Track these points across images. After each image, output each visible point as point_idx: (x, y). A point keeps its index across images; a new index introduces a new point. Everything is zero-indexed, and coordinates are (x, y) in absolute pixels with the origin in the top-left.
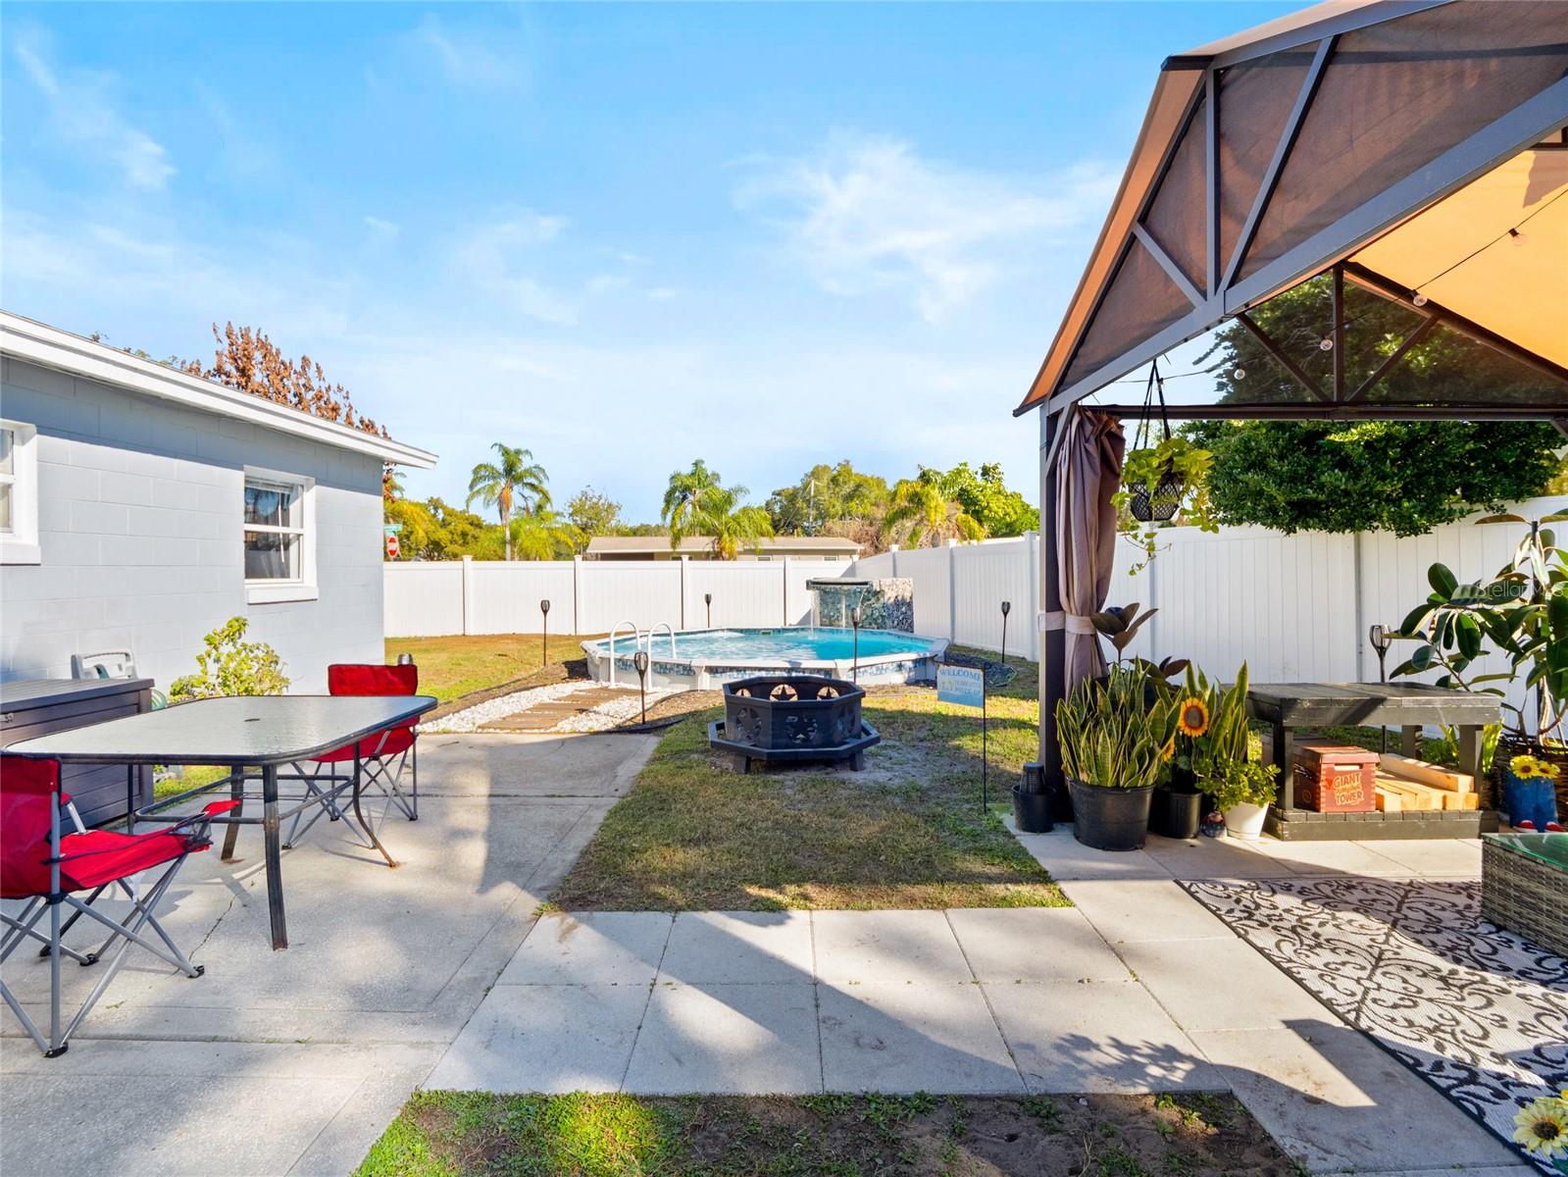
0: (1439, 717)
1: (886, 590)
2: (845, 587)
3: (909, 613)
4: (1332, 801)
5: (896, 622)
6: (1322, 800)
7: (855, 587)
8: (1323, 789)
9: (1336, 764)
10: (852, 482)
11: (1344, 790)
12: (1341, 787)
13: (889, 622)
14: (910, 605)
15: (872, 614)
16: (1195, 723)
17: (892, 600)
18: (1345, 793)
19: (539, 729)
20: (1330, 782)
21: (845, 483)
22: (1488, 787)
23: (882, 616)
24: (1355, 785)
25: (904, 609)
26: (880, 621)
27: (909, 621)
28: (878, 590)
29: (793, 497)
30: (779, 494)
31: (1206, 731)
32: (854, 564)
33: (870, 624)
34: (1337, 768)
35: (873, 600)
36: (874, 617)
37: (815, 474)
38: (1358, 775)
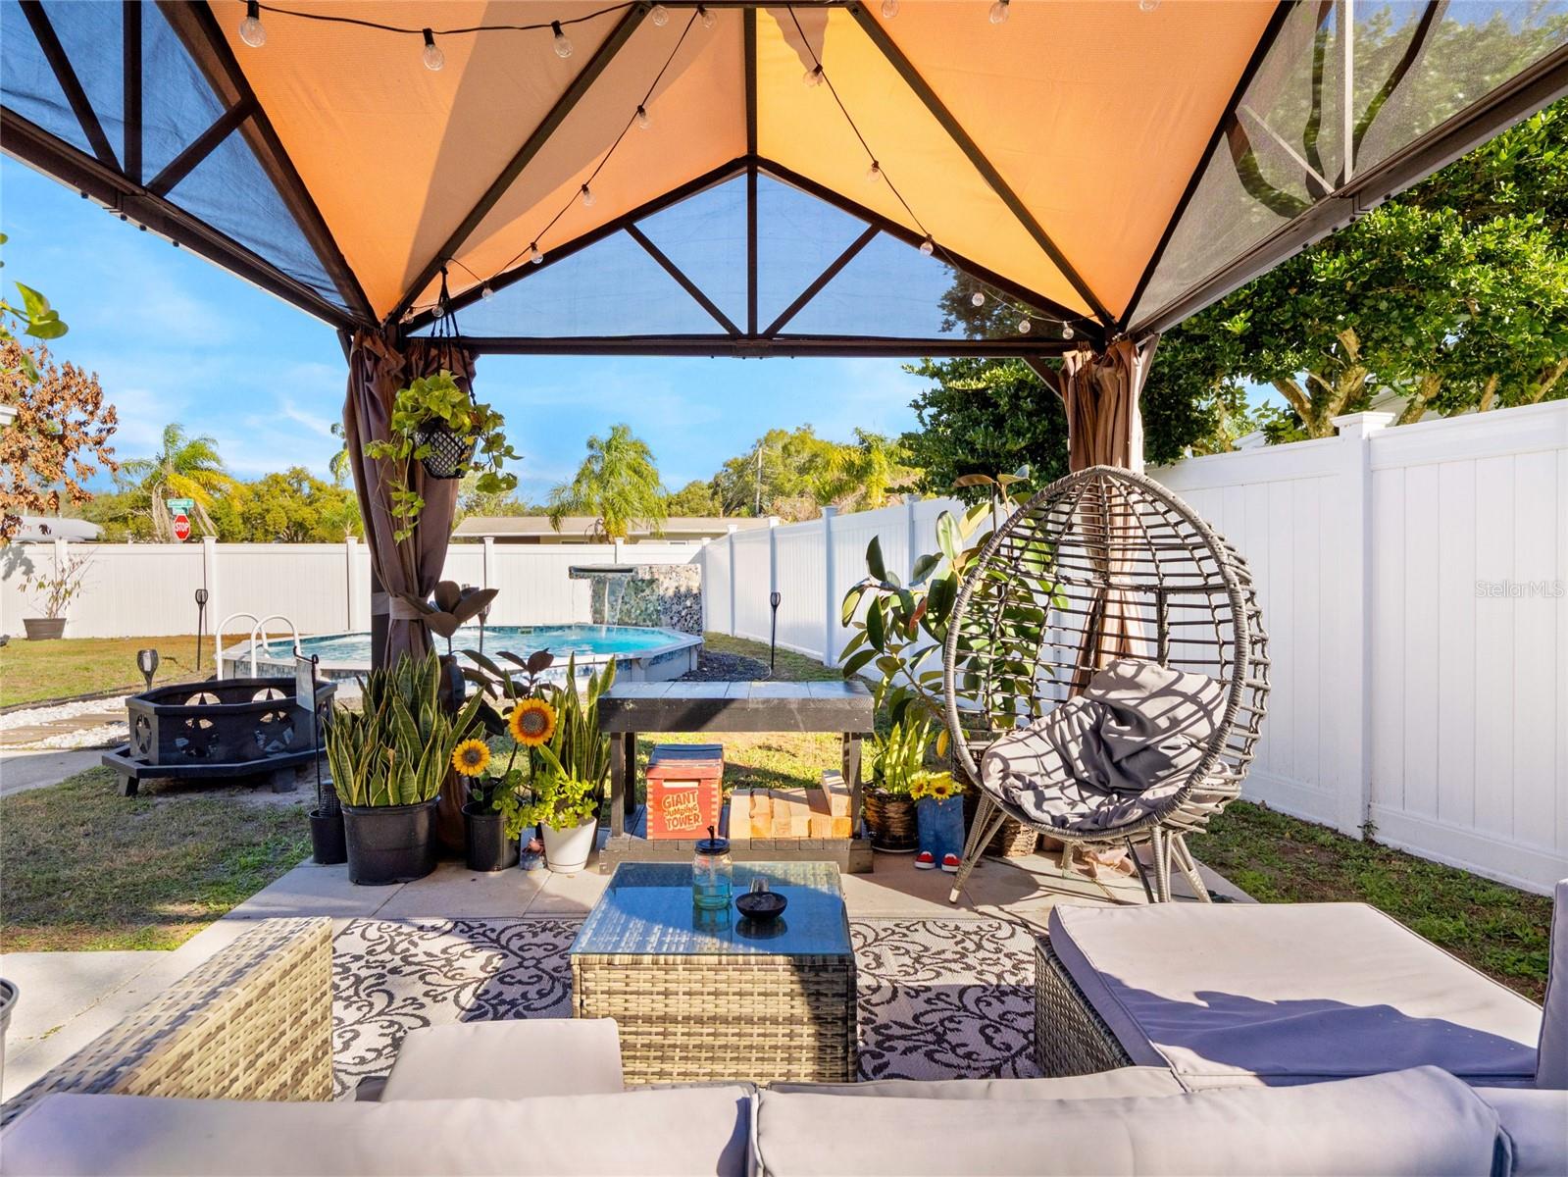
0: (796, 721)
1: (661, 578)
2: (610, 575)
3: (695, 607)
4: (661, 825)
5: (675, 619)
6: (649, 824)
7: (619, 574)
8: (649, 810)
9: (666, 780)
10: (807, 450)
11: (676, 812)
12: (672, 809)
13: (665, 619)
14: (697, 597)
15: (646, 609)
16: (537, 728)
17: (671, 593)
18: (678, 816)
19: (11, 744)
20: (658, 802)
21: (798, 452)
22: (902, 810)
23: (658, 611)
24: (691, 805)
25: (688, 603)
26: (654, 617)
27: (695, 617)
28: (647, 577)
29: (741, 468)
30: (728, 465)
31: (550, 739)
32: (704, 548)
33: (644, 621)
34: (667, 785)
35: (647, 592)
36: (649, 612)
37: (767, 441)
38: (693, 793)
